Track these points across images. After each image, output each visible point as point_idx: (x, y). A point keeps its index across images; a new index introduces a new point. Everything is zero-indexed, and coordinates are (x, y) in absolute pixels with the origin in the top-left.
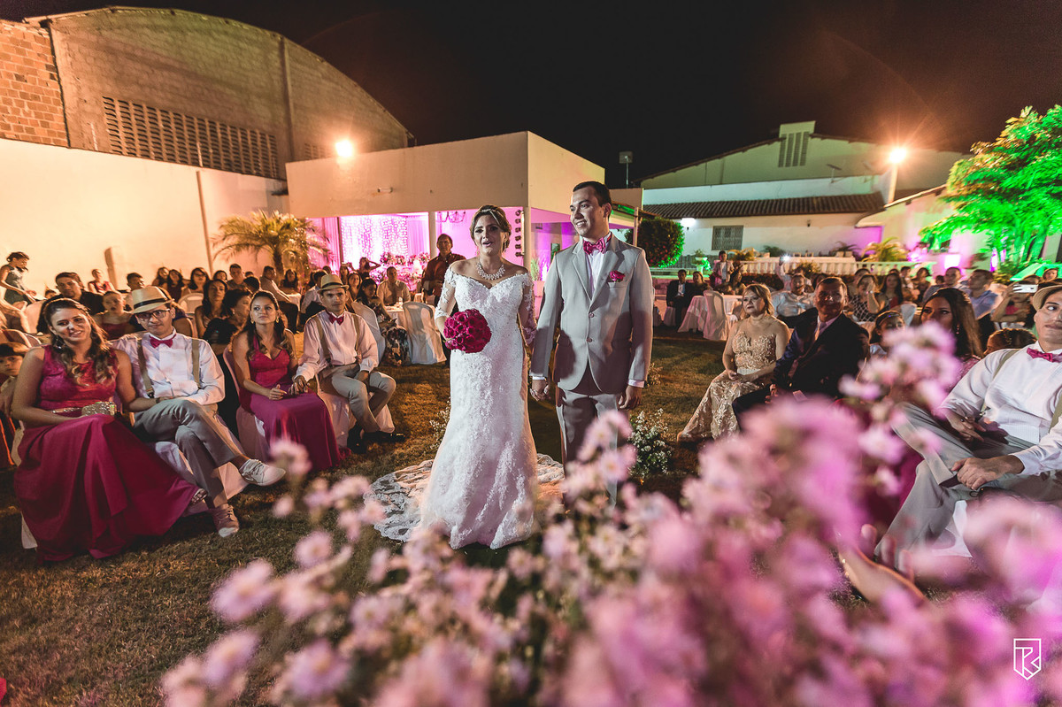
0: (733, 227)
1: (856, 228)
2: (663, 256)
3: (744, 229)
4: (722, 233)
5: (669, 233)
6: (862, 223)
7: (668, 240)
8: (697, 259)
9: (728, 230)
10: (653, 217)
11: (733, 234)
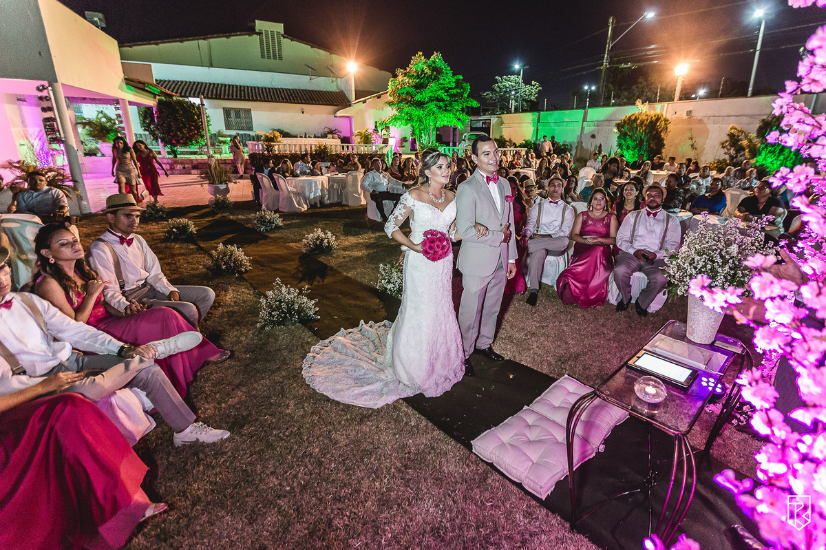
0: (242, 109)
1: (335, 117)
2: (193, 136)
3: (252, 112)
4: (233, 114)
5: (195, 114)
6: (339, 114)
7: (195, 121)
8: (221, 139)
9: (238, 112)
10: (171, 96)
11: (243, 115)
